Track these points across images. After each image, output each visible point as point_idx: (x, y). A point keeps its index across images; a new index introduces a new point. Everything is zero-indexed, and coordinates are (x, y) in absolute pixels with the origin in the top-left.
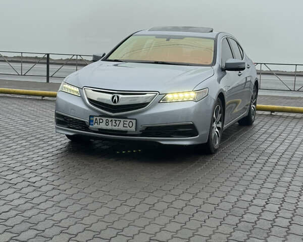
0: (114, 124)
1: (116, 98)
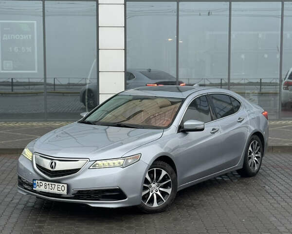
1: (53, 164)
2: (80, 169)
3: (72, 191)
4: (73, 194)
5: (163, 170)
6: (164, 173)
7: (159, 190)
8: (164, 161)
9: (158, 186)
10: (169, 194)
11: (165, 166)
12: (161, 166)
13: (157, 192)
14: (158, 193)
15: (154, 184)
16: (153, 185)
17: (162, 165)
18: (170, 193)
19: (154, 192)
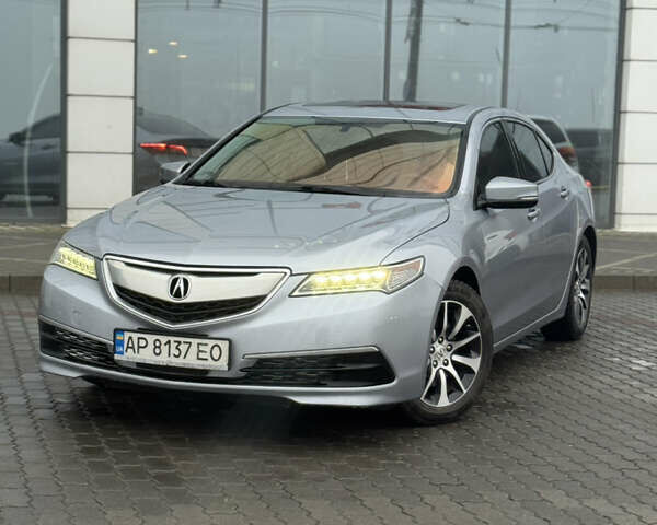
0: (174, 351)
1: (180, 284)
2: (265, 297)
3: (240, 361)
4: (241, 370)
5: (463, 307)
6: (465, 313)
7: (453, 362)
8: (465, 282)
9: (449, 350)
10: (473, 372)
11: (469, 296)
12: (460, 294)
13: (446, 365)
14: (450, 368)
15: (440, 342)
16: (438, 347)
17: (462, 291)
18: (476, 370)
19: (440, 365)
